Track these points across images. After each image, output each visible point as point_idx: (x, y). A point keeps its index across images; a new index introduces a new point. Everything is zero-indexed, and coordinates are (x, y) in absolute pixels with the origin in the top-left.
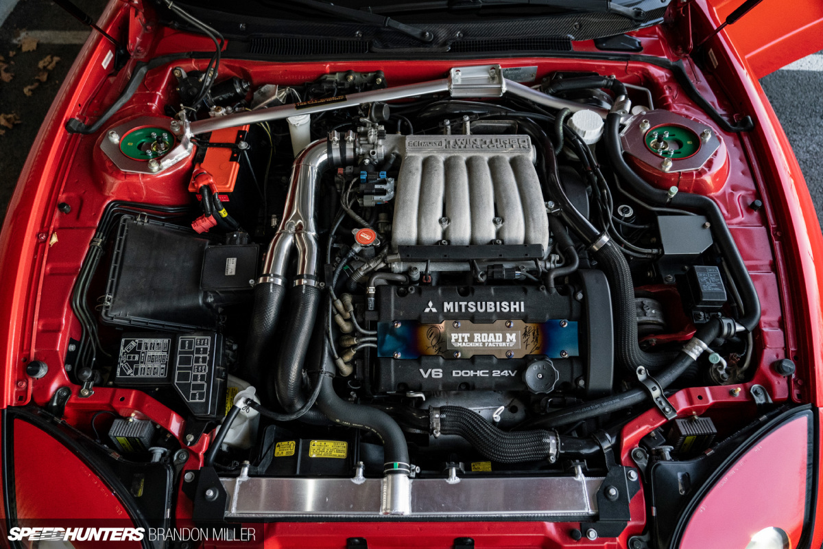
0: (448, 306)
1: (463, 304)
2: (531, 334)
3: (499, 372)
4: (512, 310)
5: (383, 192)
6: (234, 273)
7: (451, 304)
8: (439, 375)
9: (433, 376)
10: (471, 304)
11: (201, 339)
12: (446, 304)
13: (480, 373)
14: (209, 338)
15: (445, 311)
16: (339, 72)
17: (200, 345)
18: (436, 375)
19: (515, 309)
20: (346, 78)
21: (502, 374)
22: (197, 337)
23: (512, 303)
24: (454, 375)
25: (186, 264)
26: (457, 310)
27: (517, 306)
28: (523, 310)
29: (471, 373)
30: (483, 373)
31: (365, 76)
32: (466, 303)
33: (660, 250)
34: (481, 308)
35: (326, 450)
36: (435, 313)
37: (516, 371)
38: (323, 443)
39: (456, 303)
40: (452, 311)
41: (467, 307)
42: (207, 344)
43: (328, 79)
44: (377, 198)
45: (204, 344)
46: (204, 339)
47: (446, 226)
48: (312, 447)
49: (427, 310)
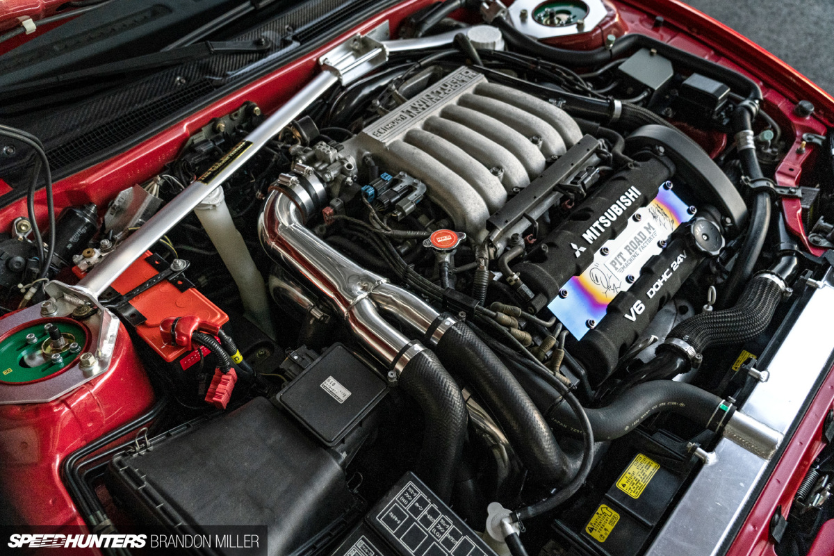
0: (588, 236)
1: (596, 224)
2: (658, 213)
3: (675, 262)
4: (634, 200)
5: (410, 189)
6: (348, 394)
7: (588, 231)
8: (641, 308)
9: (639, 313)
10: (602, 219)
11: (403, 495)
12: (584, 235)
13: (665, 277)
14: (410, 483)
15: (591, 242)
16: (203, 126)
17: (409, 501)
18: (640, 310)
19: (633, 197)
20: (215, 130)
21: (679, 263)
22: (396, 498)
23: (626, 193)
24: (651, 296)
25: (270, 442)
26: (598, 234)
27: (633, 194)
28: (639, 194)
29: (660, 283)
30: (668, 274)
31: (236, 115)
32: (597, 222)
33: (649, 90)
34: (612, 217)
35: (639, 478)
36: (585, 251)
37: (684, 251)
38: (627, 475)
39: (591, 228)
40: (595, 238)
41: (601, 224)
42: (415, 491)
43: (195, 142)
44: (412, 197)
45: (413, 497)
46: (407, 491)
47: (501, 174)
48: (625, 490)
49: (578, 254)
